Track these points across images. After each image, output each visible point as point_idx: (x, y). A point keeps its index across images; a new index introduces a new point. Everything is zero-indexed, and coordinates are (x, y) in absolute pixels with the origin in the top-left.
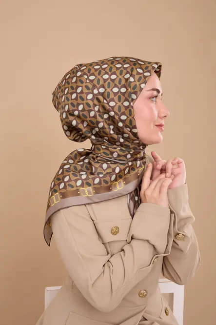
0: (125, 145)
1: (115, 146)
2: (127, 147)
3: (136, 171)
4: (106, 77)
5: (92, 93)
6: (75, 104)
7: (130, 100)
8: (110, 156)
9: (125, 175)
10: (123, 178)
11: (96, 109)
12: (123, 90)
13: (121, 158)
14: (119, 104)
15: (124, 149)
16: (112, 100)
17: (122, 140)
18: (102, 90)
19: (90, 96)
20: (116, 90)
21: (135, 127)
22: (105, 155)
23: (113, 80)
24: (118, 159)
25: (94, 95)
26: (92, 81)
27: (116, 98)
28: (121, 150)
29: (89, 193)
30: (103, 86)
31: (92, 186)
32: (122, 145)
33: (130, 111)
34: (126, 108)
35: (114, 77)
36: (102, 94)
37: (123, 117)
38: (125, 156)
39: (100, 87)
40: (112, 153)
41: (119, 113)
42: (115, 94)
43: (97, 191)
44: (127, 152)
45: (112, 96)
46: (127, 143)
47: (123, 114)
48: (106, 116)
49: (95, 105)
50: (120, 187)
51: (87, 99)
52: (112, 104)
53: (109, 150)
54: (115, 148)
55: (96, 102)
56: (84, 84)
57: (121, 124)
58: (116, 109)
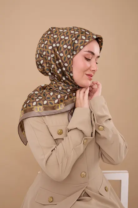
0: (66, 82)
1: (61, 82)
2: (68, 84)
3: (72, 98)
4: (63, 37)
5: (52, 46)
6: (42, 50)
7: (71, 54)
8: (57, 89)
9: (65, 100)
10: (63, 102)
11: (52, 56)
12: (69, 47)
13: (64, 91)
14: (65, 56)
15: (65, 85)
16: (62, 52)
17: (64, 79)
18: (58, 45)
19: (50, 48)
20: (65, 46)
21: (72, 72)
22: (55, 88)
23: (66, 40)
24: (62, 91)
25: (53, 47)
26: (54, 38)
27: (64, 52)
28: (64, 85)
29: (40, 110)
30: (59, 43)
31: (43, 106)
32: (64, 82)
33: (70, 61)
34: (69, 59)
35: (67, 38)
36: (58, 48)
37: (66, 65)
38: (66, 90)
39: (57, 43)
40: (59, 87)
41: (64, 61)
42: (65, 49)
43: (45, 109)
44: (67, 88)
45: (62, 50)
46: (67, 81)
47: (66, 62)
48: (57, 62)
49: (52, 54)
50: (61, 107)
51: (48, 49)
52: (61, 55)
53: (57, 84)
54: (61, 84)
55: (53, 52)
56: (49, 40)
57: (64, 69)
58: (63, 58)
